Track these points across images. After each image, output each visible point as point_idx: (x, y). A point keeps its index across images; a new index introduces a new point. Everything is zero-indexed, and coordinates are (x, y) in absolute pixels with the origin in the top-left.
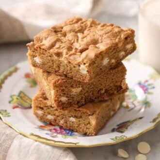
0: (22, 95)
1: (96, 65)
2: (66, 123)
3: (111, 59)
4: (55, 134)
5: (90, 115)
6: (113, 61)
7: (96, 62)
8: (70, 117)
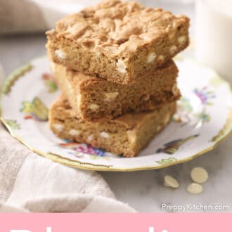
0: (37, 103)
1: (139, 60)
2: (96, 139)
3: (158, 54)
4: (81, 154)
5: (127, 129)
6: (161, 57)
8: (101, 131)
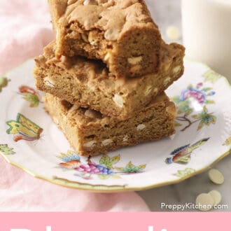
7: (137, 92)
